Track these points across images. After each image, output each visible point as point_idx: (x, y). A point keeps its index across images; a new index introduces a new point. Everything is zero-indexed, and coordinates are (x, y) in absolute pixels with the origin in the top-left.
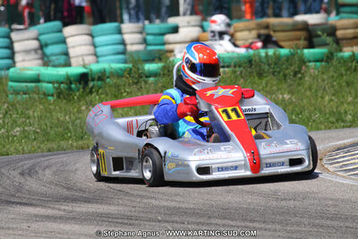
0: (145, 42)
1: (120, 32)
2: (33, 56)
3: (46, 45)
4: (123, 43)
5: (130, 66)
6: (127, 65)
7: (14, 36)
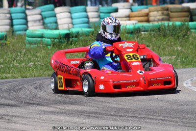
0: (99, 17)
1: (86, 11)
2: (38, 23)
3: (45, 18)
4: (87, 17)
5: (93, 30)
6: (91, 29)
7: (28, 12)
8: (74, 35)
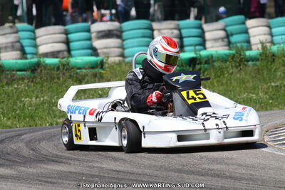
2: (220, 43)
3: (232, 35)
5: (234, 52)
6: (231, 52)
7: (206, 27)
8: (204, 61)
